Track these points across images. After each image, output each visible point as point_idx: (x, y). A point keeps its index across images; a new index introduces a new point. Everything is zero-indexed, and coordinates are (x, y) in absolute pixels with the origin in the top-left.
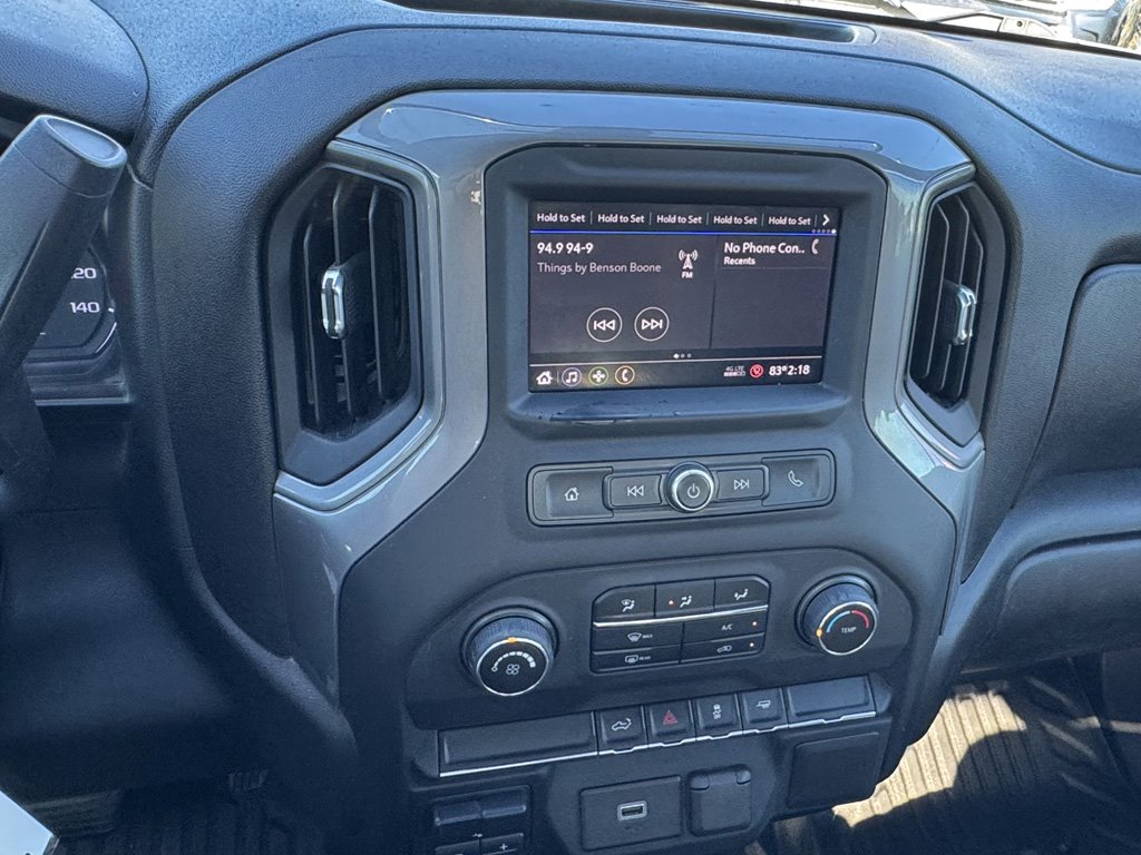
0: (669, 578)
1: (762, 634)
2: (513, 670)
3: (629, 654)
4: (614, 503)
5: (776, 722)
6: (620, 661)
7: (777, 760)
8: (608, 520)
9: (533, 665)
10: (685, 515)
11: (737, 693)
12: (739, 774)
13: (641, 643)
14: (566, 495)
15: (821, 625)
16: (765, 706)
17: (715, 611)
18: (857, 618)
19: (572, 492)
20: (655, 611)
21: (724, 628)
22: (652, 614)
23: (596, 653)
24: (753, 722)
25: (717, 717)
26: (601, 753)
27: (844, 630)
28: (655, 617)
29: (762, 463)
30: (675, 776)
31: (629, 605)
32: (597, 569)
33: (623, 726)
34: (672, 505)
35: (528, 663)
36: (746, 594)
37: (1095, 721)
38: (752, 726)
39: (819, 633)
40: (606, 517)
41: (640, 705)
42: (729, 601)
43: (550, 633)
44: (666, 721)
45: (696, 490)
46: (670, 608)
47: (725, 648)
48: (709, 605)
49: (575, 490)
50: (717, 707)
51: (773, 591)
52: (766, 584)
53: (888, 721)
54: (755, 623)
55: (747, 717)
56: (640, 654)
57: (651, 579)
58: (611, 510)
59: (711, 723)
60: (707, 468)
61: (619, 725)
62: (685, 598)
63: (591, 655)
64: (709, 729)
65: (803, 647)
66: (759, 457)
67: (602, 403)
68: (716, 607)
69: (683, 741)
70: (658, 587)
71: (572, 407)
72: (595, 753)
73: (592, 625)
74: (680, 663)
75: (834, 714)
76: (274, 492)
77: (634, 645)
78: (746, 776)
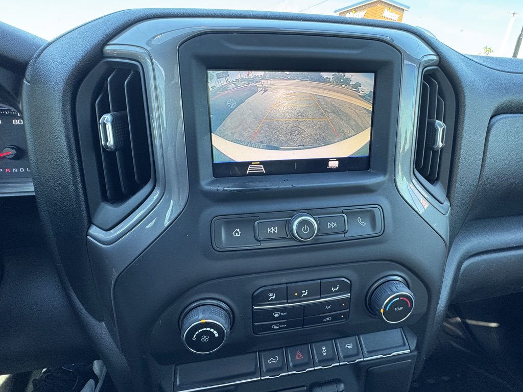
0: (294, 280)
1: (348, 310)
2: (205, 339)
3: (275, 324)
4: (261, 237)
5: (357, 357)
6: (269, 328)
7: (358, 376)
8: (257, 247)
9: (217, 335)
10: (302, 244)
11: (334, 339)
12: (338, 386)
13: (280, 317)
14: (234, 233)
15: (383, 306)
16: (350, 347)
17: (321, 298)
18: (403, 301)
19: (237, 232)
20: (287, 300)
21: (327, 308)
22: (286, 301)
23: (256, 324)
24: (345, 357)
25: (325, 354)
26: (262, 378)
27: (397, 309)
28: (287, 303)
29: (343, 213)
30: (304, 386)
31: (272, 296)
32: (253, 276)
33: (274, 360)
34: (293, 238)
35: (214, 335)
36: (338, 288)
37: (459, 319)
38: (345, 359)
39: (382, 311)
40: (256, 245)
41: (282, 348)
42: (329, 293)
43: (229, 314)
44: (297, 358)
45: (307, 228)
46: (296, 297)
47: (328, 319)
48: (318, 295)
49: (238, 230)
50: (324, 348)
51: (353, 286)
52: (349, 282)
53: (416, 353)
54: (343, 304)
55: (341, 355)
56: (281, 324)
57: (284, 280)
58: (259, 241)
59: (321, 359)
60: (312, 215)
61: (272, 360)
62: (304, 292)
63: (253, 325)
64: (321, 362)
65: (370, 316)
66: (341, 210)
67: (252, 181)
68: (322, 296)
69: (307, 370)
70: (289, 285)
71: (236, 184)
72: (259, 378)
73: (253, 308)
74: (303, 328)
75: (388, 351)
76: (87, 235)
77: (277, 319)
78: (342, 386)
